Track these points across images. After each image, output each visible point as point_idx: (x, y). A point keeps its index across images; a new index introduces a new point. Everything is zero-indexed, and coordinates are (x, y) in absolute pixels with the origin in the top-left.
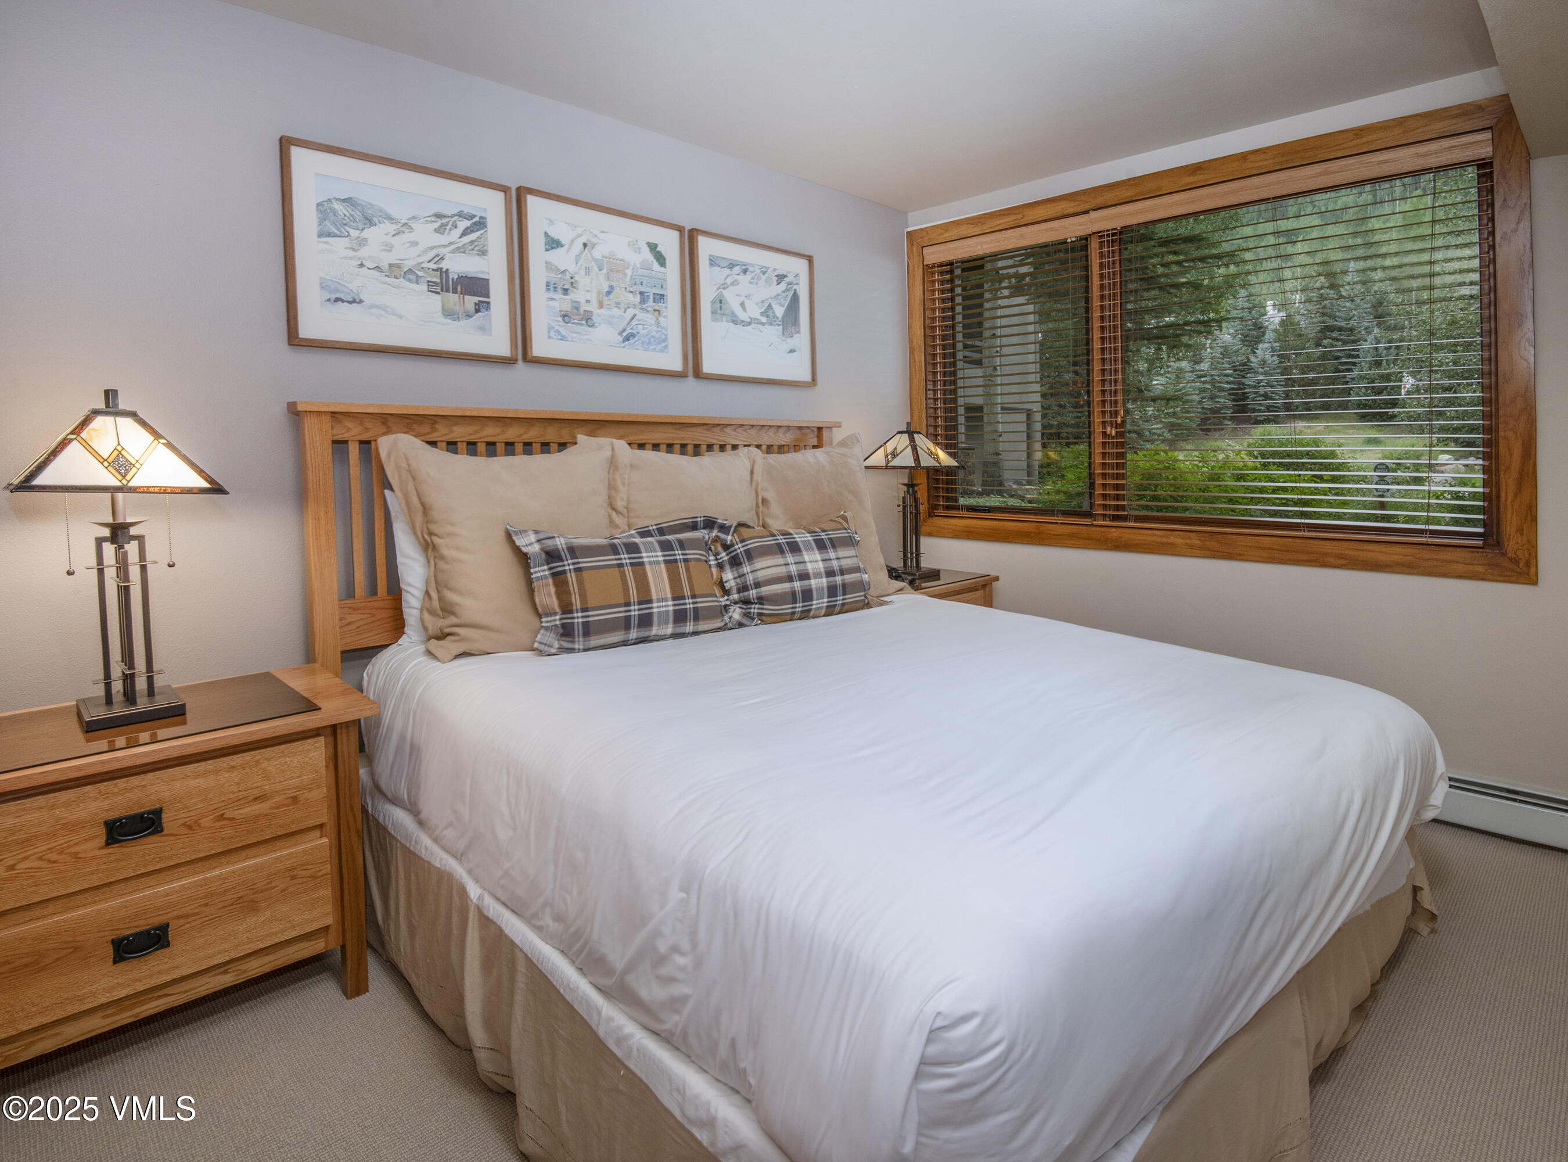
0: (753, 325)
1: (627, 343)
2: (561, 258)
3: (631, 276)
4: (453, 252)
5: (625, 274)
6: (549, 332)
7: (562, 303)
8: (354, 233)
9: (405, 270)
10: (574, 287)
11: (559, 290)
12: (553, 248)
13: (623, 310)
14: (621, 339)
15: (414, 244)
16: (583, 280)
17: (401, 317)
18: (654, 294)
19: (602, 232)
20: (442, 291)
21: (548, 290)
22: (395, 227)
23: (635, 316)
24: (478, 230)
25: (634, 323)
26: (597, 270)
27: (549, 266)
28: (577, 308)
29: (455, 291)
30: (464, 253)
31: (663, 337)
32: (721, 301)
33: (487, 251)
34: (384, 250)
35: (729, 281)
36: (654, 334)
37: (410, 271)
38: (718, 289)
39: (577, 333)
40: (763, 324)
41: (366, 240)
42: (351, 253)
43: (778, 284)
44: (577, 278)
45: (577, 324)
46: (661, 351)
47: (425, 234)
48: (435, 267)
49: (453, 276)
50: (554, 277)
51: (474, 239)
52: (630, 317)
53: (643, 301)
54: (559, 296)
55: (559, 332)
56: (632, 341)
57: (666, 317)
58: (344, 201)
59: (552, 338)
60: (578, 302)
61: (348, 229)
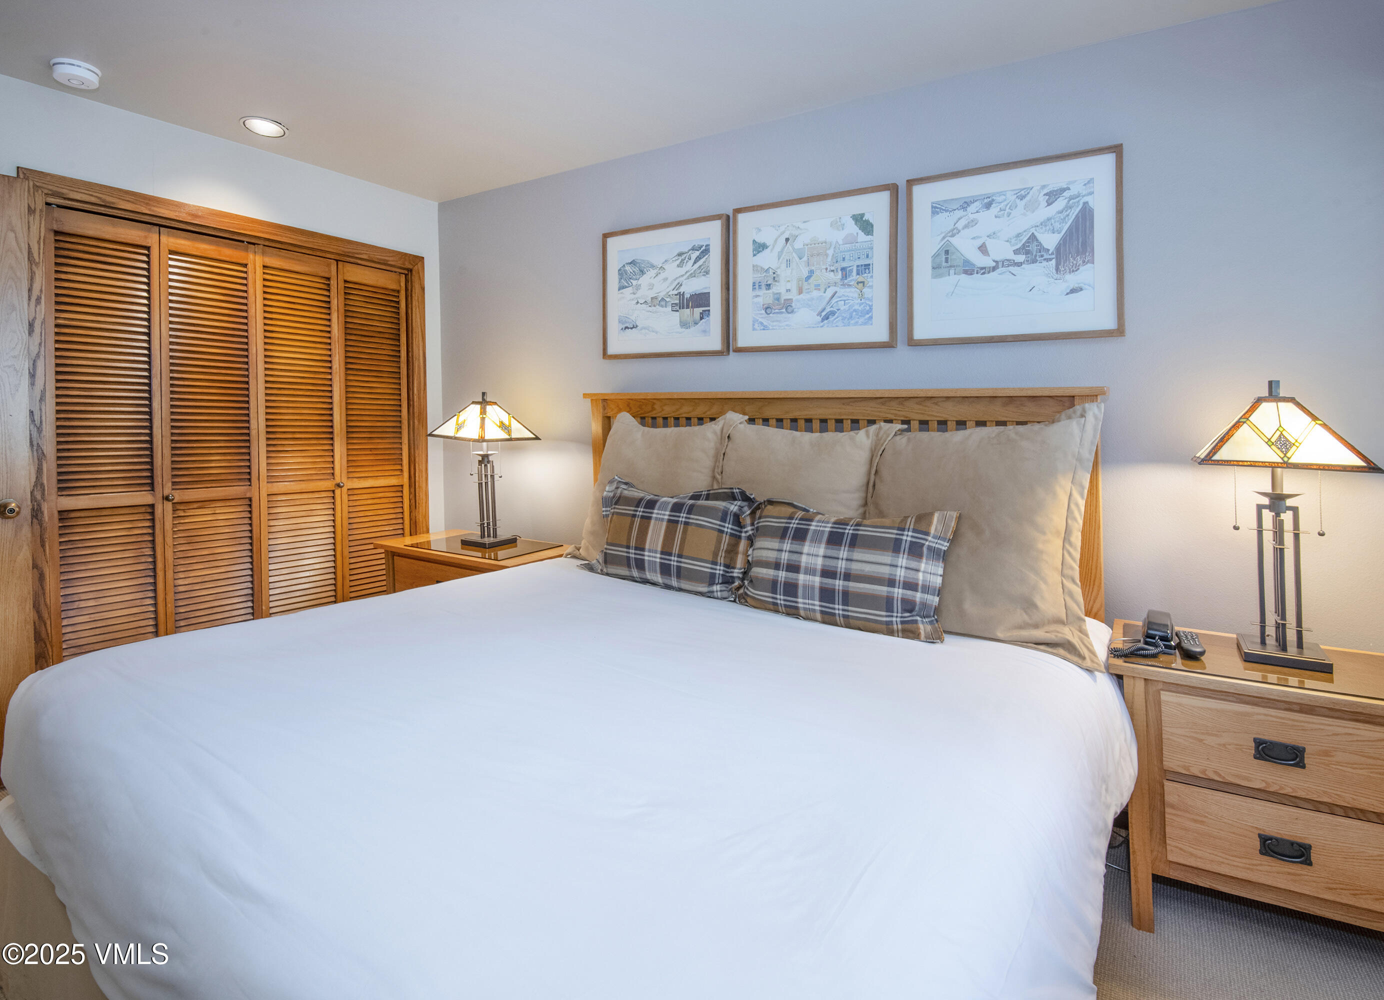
0: (1001, 270)
1: (826, 321)
2: (767, 259)
3: (833, 255)
4: (688, 278)
5: (827, 255)
6: (754, 325)
7: (766, 297)
8: (634, 282)
9: (660, 299)
10: (776, 281)
11: (763, 287)
12: (759, 252)
13: (823, 290)
14: (819, 319)
15: (666, 279)
16: (784, 273)
17: (657, 333)
18: (858, 266)
19: (804, 222)
20: (680, 308)
21: (754, 289)
22: (655, 271)
23: (836, 292)
24: (704, 256)
25: (834, 301)
26: (797, 259)
27: (756, 268)
28: (778, 299)
29: (688, 308)
30: (695, 276)
31: (868, 308)
32: (947, 252)
33: (709, 271)
34: (649, 289)
35: (960, 225)
36: (856, 307)
37: (663, 299)
38: (944, 238)
39: (777, 321)
40: (1019, 264)
41: (640, 285)
42: (633, 296)
43: (1049, 205)
44: (779, 272)
45: (777, 313)
46: (865, 324)
47: (673, 271)
48: (676, 292)
49: (687, 296)
50: (759, 276)
51: (701, 264)
52: (830, 296)
53: (845, 277)
54: (763, 292)
55: (762, 323)
56: (831, 319)
57: (871, 287)
58: (630, 263)
59: (756, 330)
60: (779, 294)
61: (632, 281)
